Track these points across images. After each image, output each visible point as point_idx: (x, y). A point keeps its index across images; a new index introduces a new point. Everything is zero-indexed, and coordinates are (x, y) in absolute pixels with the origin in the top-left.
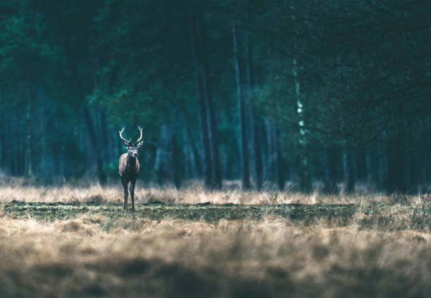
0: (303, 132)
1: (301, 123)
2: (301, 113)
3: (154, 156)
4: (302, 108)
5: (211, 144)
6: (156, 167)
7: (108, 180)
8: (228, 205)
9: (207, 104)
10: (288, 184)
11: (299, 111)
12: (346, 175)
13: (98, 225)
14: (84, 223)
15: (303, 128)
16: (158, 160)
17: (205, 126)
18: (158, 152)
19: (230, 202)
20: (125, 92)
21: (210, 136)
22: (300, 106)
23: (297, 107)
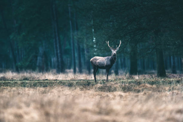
0: (96, 50)
1: (95, 46)
2: (94, 42)
3: (37, 60)
5: (59, 55)
6: (38, 64)
7: (19, 69)
9: (57, 38)
11: (94, 41)
15: (96, 48)
16: (38, 61)
17: (56, 47)
18: (39, 58)
20: (24, 34)
21: (59, 51)
22: (95, 39)
23: (93, 39)
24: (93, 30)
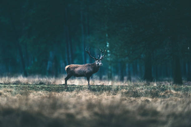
0: (109, 55)
1: (108, 51)
4: (109, 45)
5: (70, 60)
6: (48, 69)
8: (72, 85)
9: (69, 43)
10: (104, 77)
11: (108, 46)
12: (127, 73)
13: (10, 93)
14: (4, 92)
15: (109, 53)
18: (49, 62)
19: (74, 84)
21: (70, 56)
22: (108, 44)
23: (106, 44)
24: (107, 35)
